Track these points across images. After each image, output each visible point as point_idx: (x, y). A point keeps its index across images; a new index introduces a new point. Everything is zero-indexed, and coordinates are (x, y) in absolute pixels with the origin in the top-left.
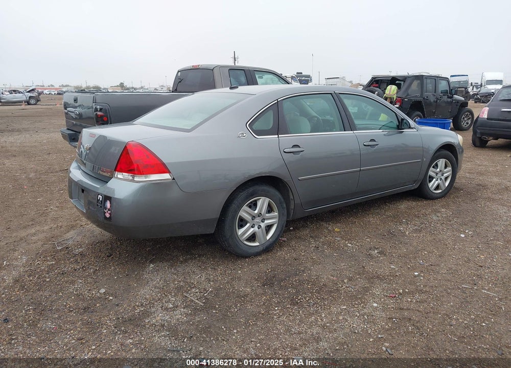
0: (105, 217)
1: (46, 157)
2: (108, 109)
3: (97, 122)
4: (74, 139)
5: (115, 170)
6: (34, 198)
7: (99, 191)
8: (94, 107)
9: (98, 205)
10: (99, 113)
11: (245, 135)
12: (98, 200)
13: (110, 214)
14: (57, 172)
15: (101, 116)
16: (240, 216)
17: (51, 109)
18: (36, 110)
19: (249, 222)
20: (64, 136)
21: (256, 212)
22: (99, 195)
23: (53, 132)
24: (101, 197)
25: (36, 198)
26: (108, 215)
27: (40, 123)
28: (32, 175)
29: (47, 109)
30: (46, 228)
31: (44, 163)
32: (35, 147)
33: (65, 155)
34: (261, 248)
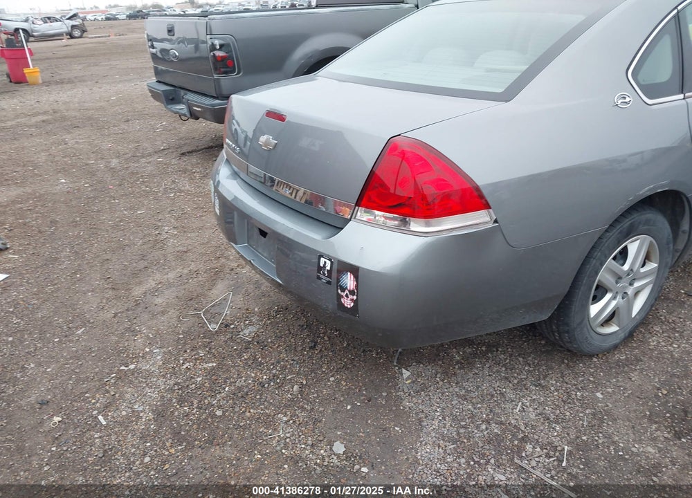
0: (341, 306)
1: (124, 126)
2: (234, 45)
3: (216, 69)
4: (172, 99)
5: (358, 204)
6: (131, 209)
7: (321, 249)
8: (210, 43)
9: (319, 278)
10: (219, 54)
11: (628, 99)
12: (320, 269)
13: (355, 302)
14: (150, 155)
15: (223, 58)
16: (599, 281)
17: (104, 43)
18: (85, 46)
19: (611, 291)
20: (155, 95)
21: (626, 267)
22: (321, 256)
23: (120, 81)
24: (328, 263)
25: (133, 208)
26: (348, 303)
27: (97, 68)
28: (114, 163)
29: (100, 43)
30: (171, 275)
31: (125, 139)
32: (102, 108)
33: (153, 123)
34: (622, 336)
